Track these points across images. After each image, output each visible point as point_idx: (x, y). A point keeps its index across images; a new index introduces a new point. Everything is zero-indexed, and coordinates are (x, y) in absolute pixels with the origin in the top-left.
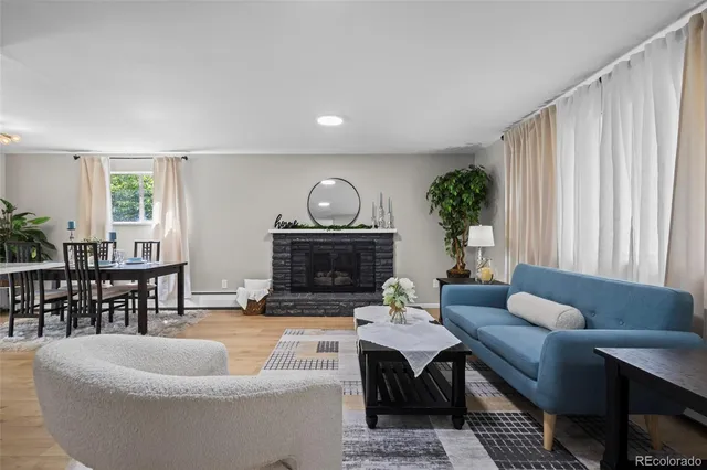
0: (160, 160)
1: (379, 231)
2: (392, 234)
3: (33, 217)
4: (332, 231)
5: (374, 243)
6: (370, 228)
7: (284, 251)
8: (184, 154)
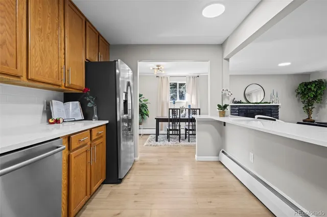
0: (190, 77)
1: (274, 104)
2: (278, 106)
3: (144, 99)
4: (256, 105)
5: (271, 109)
6: (270, 103)
7: (236, 112)
8: (198, 75)
